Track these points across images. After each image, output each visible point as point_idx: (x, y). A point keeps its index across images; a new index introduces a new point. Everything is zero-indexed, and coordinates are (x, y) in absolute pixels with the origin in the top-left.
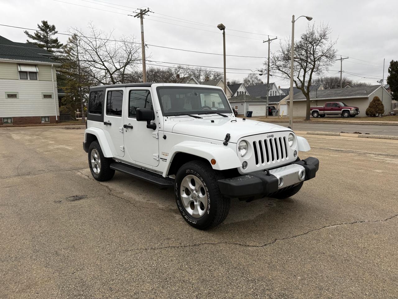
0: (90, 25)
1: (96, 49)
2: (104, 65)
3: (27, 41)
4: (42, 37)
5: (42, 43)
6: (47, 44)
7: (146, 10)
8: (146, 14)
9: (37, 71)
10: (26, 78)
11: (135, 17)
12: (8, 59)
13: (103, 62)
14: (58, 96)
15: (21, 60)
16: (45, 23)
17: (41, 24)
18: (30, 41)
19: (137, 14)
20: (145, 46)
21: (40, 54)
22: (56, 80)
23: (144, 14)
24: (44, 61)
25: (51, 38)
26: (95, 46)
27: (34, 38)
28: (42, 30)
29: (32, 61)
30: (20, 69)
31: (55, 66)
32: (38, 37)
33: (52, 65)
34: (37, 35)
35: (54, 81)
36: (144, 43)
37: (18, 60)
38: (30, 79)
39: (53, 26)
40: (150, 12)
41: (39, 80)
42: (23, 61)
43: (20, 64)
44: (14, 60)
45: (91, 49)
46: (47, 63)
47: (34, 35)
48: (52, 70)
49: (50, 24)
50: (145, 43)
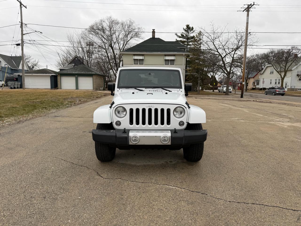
0: (211, 24)
1: (213, 40)
2: (218, 52)
3: (176, 39)
4: (185, 35)
5: (184, 40)
6: (188, 40)
7: (251, 4)
8: (253, 7)
9: (174, 59)
10: (168, 64)
11: (243, 11)
12: (160, 53)
13: (217, 49)
14: (185, 75)
15: (166, 53)
16: (188, 26)
17: (185, 27)
18: (177, 40)
19: (245, 8)
20: (249, 34)
21: (178, 47)
22: (185, 64)
23: (250, 8)
24: (179, 52)
25: (191, 36)
26: (213, 38)
27: (180, 37)
28: (186, 31)
29: (173, 53)
30: (166, 58)
31: (185, 55)
32: (182, 36)
33: (184, 54)
34: (182, 35)
35: (184, 65)
36: (247, 32)
37: (165, 53)
38: (170, 64)
39: (192, 27)
40: (255, 5)
41: (175, 65)
42: (167, 53)
43: (166, 55)
44: (163, 53)
45: (210, 40)
46: (181, 53)
47: (180, 35)
48: (184, 57)
49: (191, 26)
50: (249, 31)
